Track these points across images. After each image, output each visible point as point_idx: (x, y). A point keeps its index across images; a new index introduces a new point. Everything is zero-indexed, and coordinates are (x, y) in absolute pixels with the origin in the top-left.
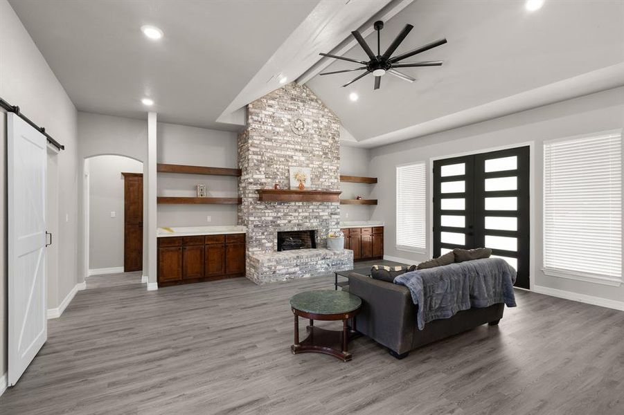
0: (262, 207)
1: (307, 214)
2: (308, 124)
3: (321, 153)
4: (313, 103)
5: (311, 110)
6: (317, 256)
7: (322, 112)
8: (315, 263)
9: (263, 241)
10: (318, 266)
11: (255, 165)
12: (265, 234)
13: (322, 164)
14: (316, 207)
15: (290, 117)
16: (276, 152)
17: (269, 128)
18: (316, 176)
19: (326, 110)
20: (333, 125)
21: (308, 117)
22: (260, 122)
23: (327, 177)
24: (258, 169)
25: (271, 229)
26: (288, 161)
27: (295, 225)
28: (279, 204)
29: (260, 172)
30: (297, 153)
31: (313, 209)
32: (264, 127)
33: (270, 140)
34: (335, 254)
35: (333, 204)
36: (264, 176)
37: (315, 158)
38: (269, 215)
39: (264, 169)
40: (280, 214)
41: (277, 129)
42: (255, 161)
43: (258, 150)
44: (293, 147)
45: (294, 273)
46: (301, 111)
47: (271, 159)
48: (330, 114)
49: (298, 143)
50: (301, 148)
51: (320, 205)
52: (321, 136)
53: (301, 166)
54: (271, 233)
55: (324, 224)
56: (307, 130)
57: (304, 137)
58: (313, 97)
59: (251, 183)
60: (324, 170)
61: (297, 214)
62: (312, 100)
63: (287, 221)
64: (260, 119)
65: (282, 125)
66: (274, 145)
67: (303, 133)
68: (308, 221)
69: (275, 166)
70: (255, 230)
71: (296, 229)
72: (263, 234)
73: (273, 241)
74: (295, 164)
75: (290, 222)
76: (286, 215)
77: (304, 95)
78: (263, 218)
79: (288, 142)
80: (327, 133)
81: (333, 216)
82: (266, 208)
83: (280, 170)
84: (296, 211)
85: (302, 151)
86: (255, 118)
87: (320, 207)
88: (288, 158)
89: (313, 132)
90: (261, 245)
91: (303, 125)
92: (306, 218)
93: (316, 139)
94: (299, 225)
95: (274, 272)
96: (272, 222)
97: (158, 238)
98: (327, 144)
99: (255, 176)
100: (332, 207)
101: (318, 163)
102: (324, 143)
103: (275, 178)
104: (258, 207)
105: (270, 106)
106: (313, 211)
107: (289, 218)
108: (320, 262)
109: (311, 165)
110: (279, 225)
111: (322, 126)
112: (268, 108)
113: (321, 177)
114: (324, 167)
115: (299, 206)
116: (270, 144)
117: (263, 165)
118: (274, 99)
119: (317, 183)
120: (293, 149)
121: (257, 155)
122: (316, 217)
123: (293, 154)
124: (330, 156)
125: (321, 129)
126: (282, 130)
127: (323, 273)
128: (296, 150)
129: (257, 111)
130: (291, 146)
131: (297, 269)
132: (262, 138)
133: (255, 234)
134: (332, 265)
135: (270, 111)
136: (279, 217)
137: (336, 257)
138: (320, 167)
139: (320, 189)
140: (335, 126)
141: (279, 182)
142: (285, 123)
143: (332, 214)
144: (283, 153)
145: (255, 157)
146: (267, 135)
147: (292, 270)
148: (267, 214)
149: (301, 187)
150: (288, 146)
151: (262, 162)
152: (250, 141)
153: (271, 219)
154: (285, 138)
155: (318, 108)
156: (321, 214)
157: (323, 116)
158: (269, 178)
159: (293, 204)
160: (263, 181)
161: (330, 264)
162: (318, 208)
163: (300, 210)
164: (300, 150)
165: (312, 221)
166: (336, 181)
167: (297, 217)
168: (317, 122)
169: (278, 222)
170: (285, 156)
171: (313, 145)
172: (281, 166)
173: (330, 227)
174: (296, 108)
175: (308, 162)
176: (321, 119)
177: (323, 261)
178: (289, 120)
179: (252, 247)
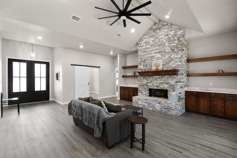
0: (142, 78)
1: (162, 82)
2: (162, 38)
3: (170, 50)
4: (165, 27)
5: (164, 31)
6: (155, 101)
7: (170, 29)
8: (154, 104)
9: (143, 91)
10: (156, 106)
11: (140, 63)
12: (143, 88)
13: (170, 56)
14: (167, 78)
15: (153, 39)
16: (147, 56)
17: (145, 47)
18: (167, 63)
19: (173, 26)
20: (178, 32)
21: (162, 35)
22: (141, 46)
23: (173, 62)
24: (140, 64)
25: (145, 87)
26: (152, 58)
27: (155, 86)
28: (149, 77)
29: (141, 65)
30: (156, 54)
31: (165, 79)
32: (143, 48)
33: (145, 52)
34: (166, 102)
35: (178, 76)
36: (142, 67)
37: (166, 54)
38: (145, 81)
39: (143, 64)
40: (149, 81)
41: (147, 47)
42: (140, 62)
43: (141, 57)
44: (154, 52)
45: (145, 106)
46: (158, 34)
47: (145, 59)
48: (176, 27)
49: (157, 49)
50: (159, 51)
51: (169, 77)
52: (170, 42)
53: (158, 59)
54: (145, 89)
55: (172, 87)
56: (162, 42)
57: (159, 45)
58: (165, 24)
59: (138, 70)
60: (171, 59)
61: (156, 81)
62: (164, 26)
63: (152, 84)
64: (141, 45)
65: (149, 44)
66: (146, 53)
67: (159, 44)
68: (162, 85)
69: (147, 62)
70: (140, 87)
71: (155, 88)
72: (142, 88)
73: (146, 92)
74: (155, 59)
75: (153, 84)
76: (151, 81)
77: (160, 25)
78: (142, 83)
79: (152, 50)
80: (174, 39)
81: (178, 83)
82: (144, 79)
83: (149, 63)
84: (156, 80)
85: (159, 52)
86: (140, 45)
87: (169, 78)
88: (152, 57)
89: (165, 41)
90: (142, 92)
91: (159, 40)
92: (161, 83)
93: (167, 44)
94: (157, 86)
95: (137, 103)
96: (146, 84)
97: (120, 87)
98: (174, 44)
99: (140, 67)
100: (177, 78)
101: (168, 56)
102: (171, 45)
103: (147, 67)
104: (141, 78)
105: (145, 38)
106: (165, 80)
107: (153, 83)
108: (156, 104)
109: (163, 58)
110: (148, 86)
111: (170, 36)
112: (144, 40)
113: (169, 63)
114: (172, 57)
115: (157, 78)
116: (145, 53)
117: (142, 62)
118: (146, 35)
119: (167, 66)
120: (154, 53)
121: (140, 59)
122: (167, 83)
123: (154, 55)
124: (176, 50)
125: (170, 38)
126: (149, 46)
127: (158, 110)
128: (156, 53)
129: (140, 43)
130: (153, 52)
131: (146, 104)
132: (142, 52)
133: (140, 89)
134: (164, 108)
135: (145, 40)
136: (148, 82)
137: (166, 104)
138: (169, 58)
139: (169, 69)
140: (179, 33)
141: (149, 68)
142: (151, 43)
143: (177, 82)
144: (150, 56)
145: (140, 60)
146: (144, 50)
147: (144, 104)
148: (144, 81)
149: (157, 69)
150: (152, 52)
151: (142, 61)
152: (138, 55)
153: (145, 83)
154: (151, 49)
155: (168, 28)
156: (170, 82)
157: (171, 31)
158: (145, 67)
159: (154, 77)
160: (143, 68)
161: (163, 107)
162: (168, 79)
163: (158, 80)
164: (158, 52)
165: (164, 85)
166: (180, 63)
167: (157, 83)
168: (167, 35)
169: (148, 84)
170: (151, 57)
171: (165, 48)
172: (149, 62)
173: (176, 89)
174: (156, 34)
175: (162, 57)
176: (170, 33)
177: (159, 105)
178: (153, 41)
179: (139, 93)
